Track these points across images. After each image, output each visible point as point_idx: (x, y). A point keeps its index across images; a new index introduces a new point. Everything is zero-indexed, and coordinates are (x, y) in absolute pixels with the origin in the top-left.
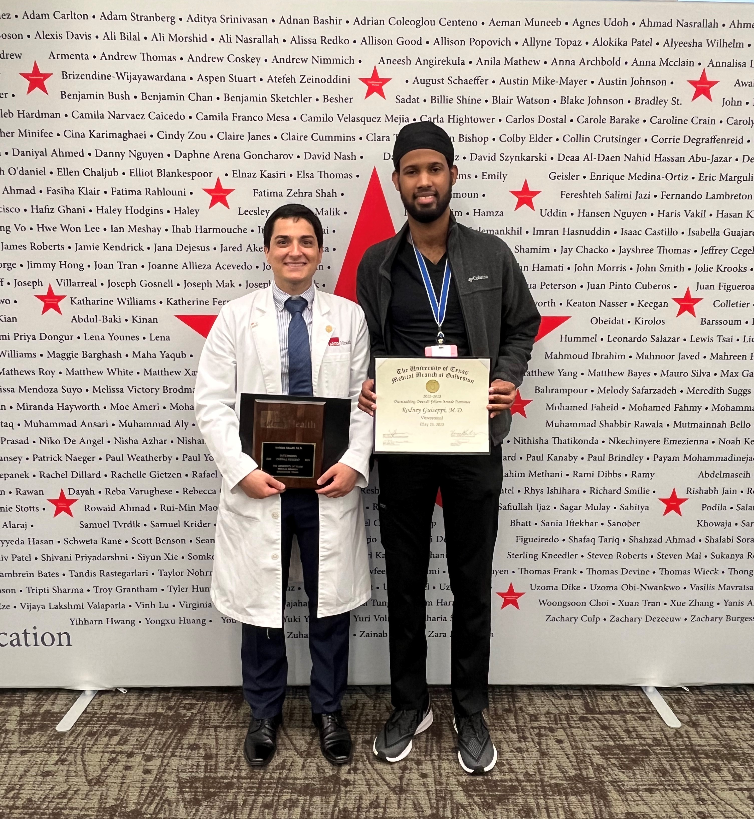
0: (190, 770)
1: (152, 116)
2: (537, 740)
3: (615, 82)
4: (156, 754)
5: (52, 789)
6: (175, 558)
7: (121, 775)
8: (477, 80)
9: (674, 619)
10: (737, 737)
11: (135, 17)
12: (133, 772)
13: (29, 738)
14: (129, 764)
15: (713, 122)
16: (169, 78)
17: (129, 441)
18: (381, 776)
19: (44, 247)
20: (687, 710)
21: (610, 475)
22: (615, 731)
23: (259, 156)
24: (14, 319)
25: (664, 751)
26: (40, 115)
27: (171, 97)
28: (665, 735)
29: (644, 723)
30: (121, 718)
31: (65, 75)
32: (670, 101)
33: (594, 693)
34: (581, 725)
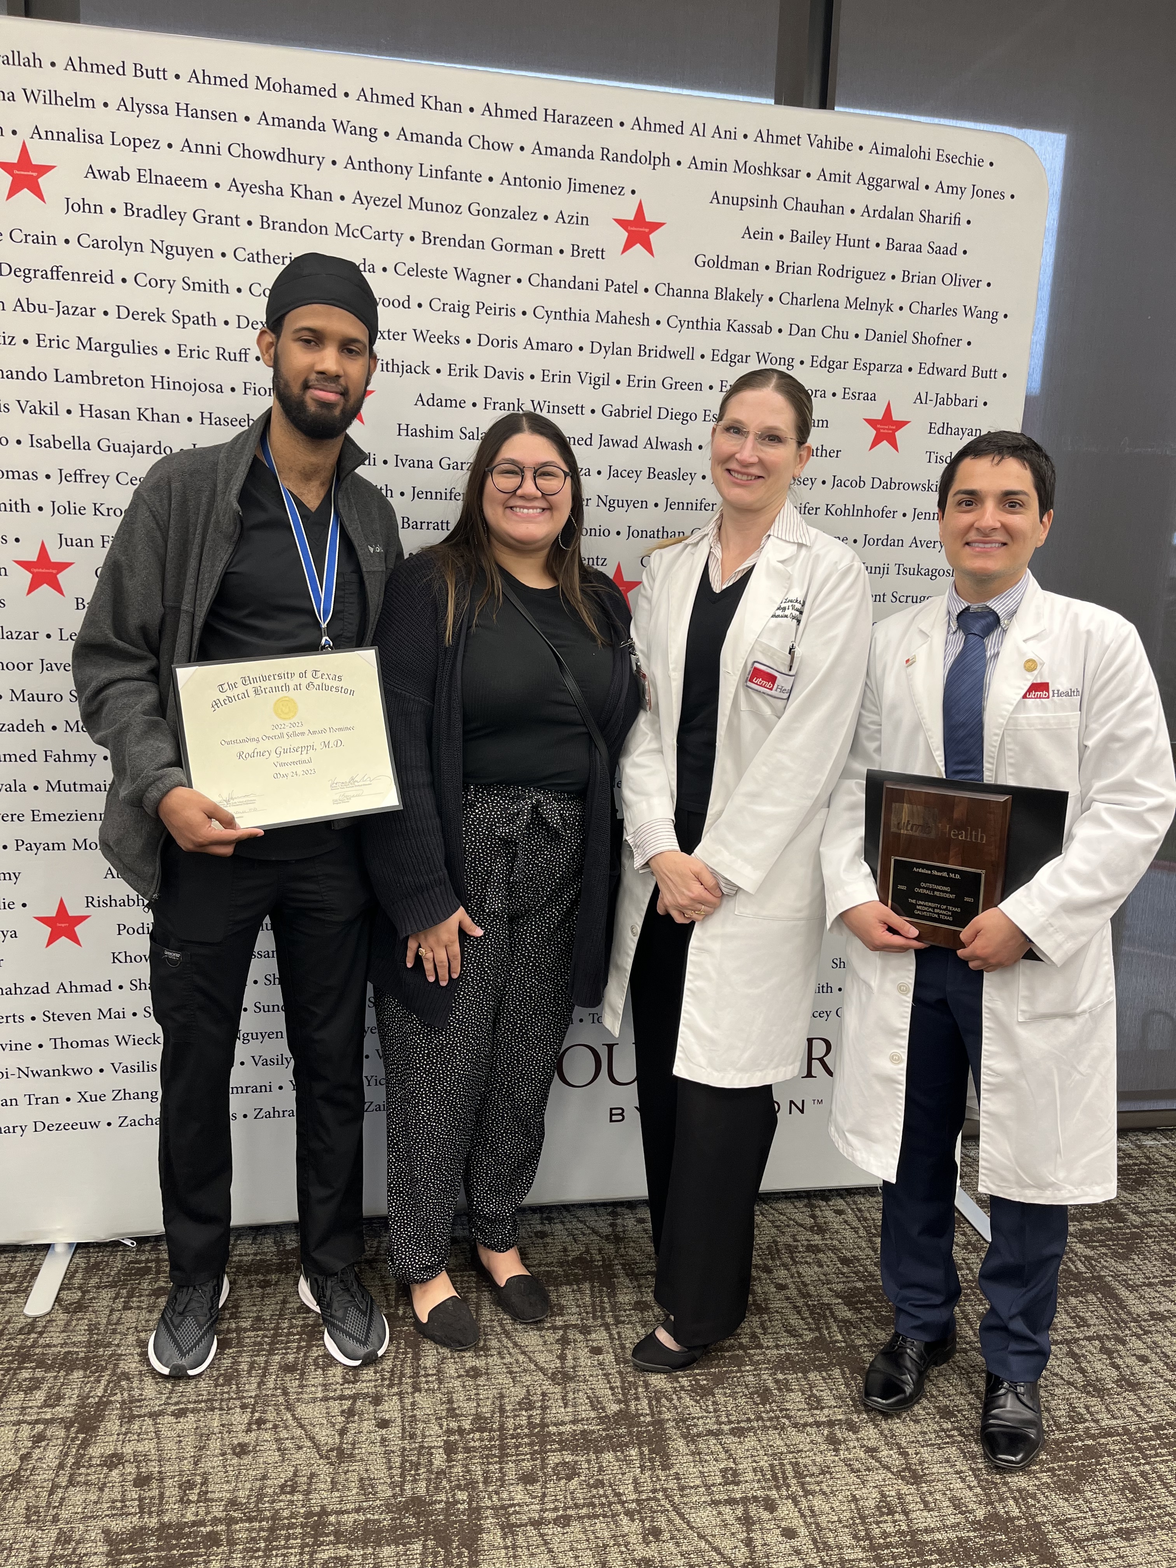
9: (88, 1125)
15: (51, 240)
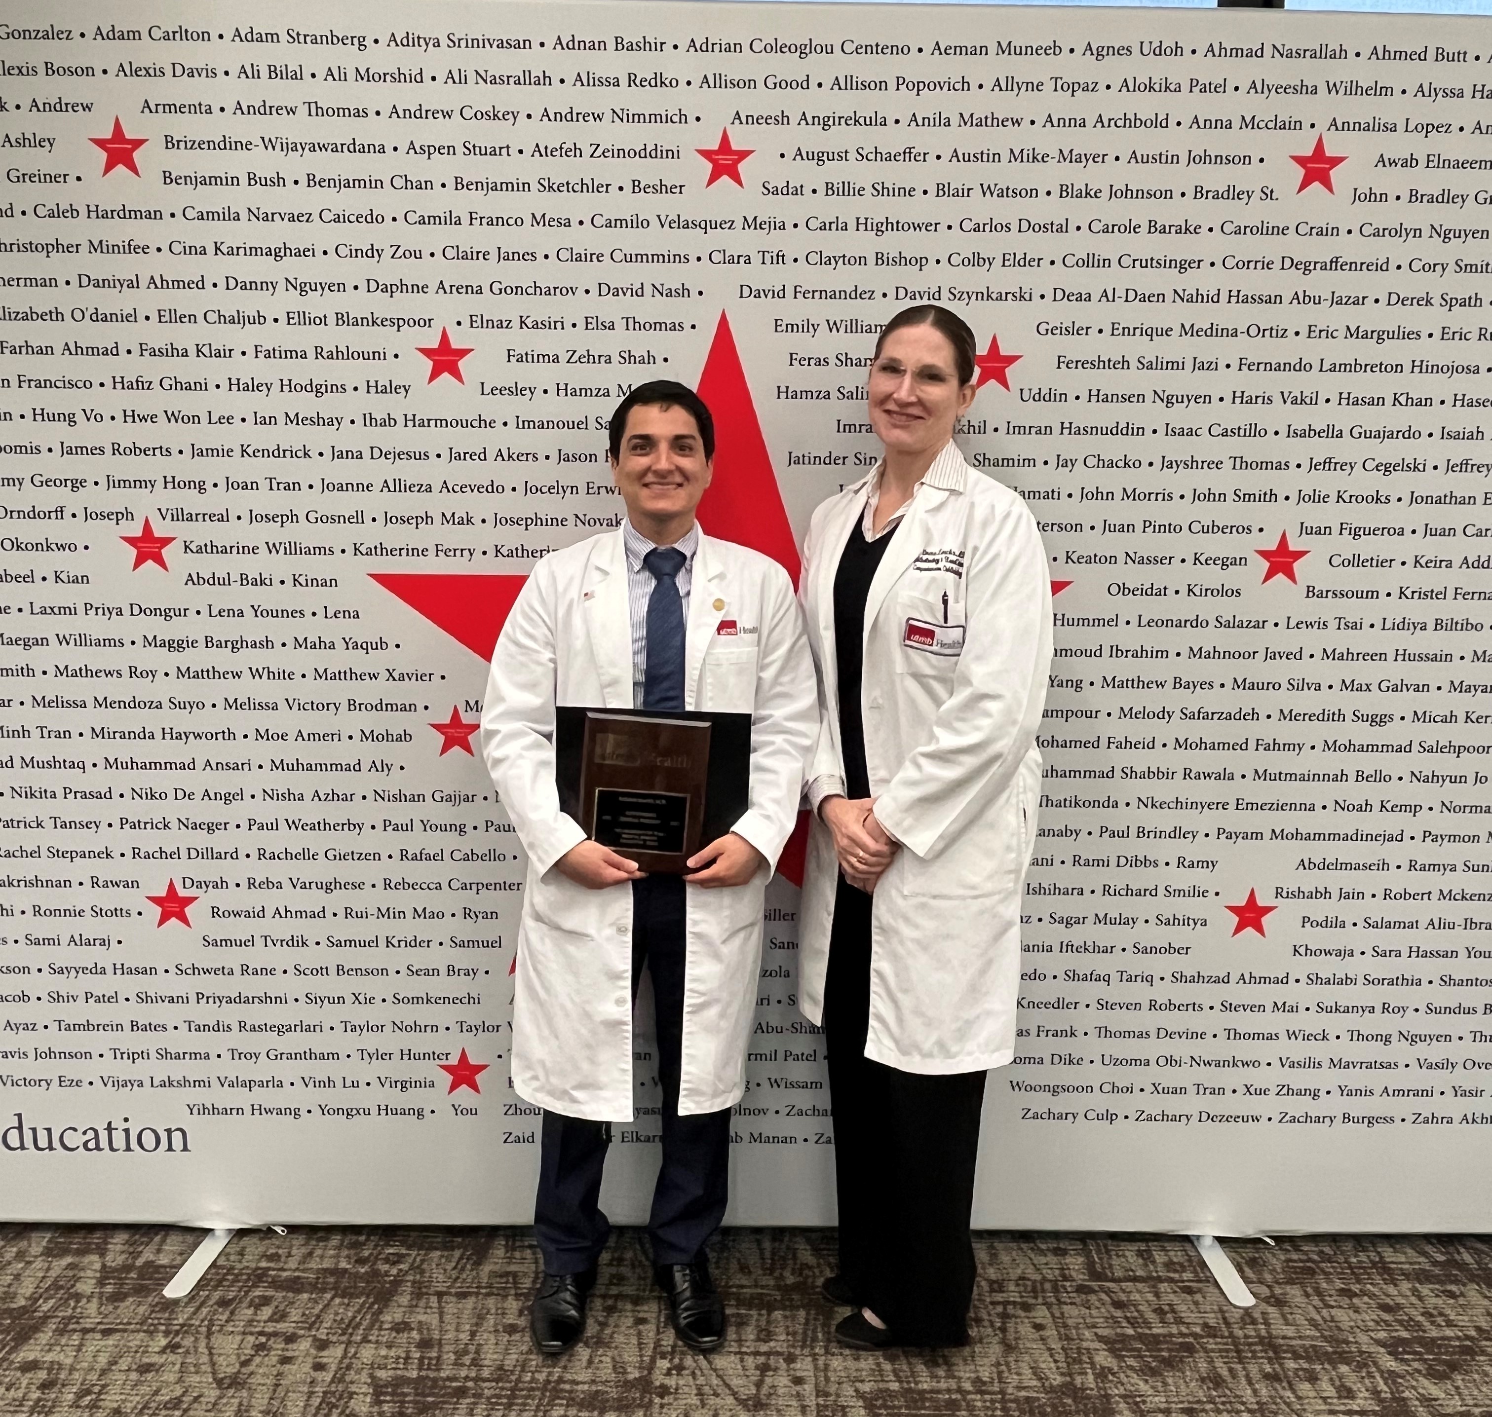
0: (394, 1366)
1: (327, 216)
2: (999, 1325)
3: (1158, 159)
4: (334, 1339)
5: (156, 1393)
6: (370, 1001)
7: (275, 1373)
8: (908, 153)
9: (1251, 1119)
10: (1352, 1324)
11: (295, 37)
12: (295, 1367)
13: (116, 1308)
14: (289, 1354)
15: (1335, 231)
16: (354, 148)
17: (288, 796)
18: (723, 1381)
19: (135, 450)
20: (1268, 1277)
21: (1139, 863)
22: (1138, 1311)
23: (517, 290)
24: (85, 579)
25: (1221, 1347)
26: (125, 214)
27: (359, 183)
28: (1224, 1319)
29: (1189, 1297)
30: (275, 1276)
31: (170, 143)
32: (1258, 194)
33: (1105, 1246)
34: (1078, 1300)
